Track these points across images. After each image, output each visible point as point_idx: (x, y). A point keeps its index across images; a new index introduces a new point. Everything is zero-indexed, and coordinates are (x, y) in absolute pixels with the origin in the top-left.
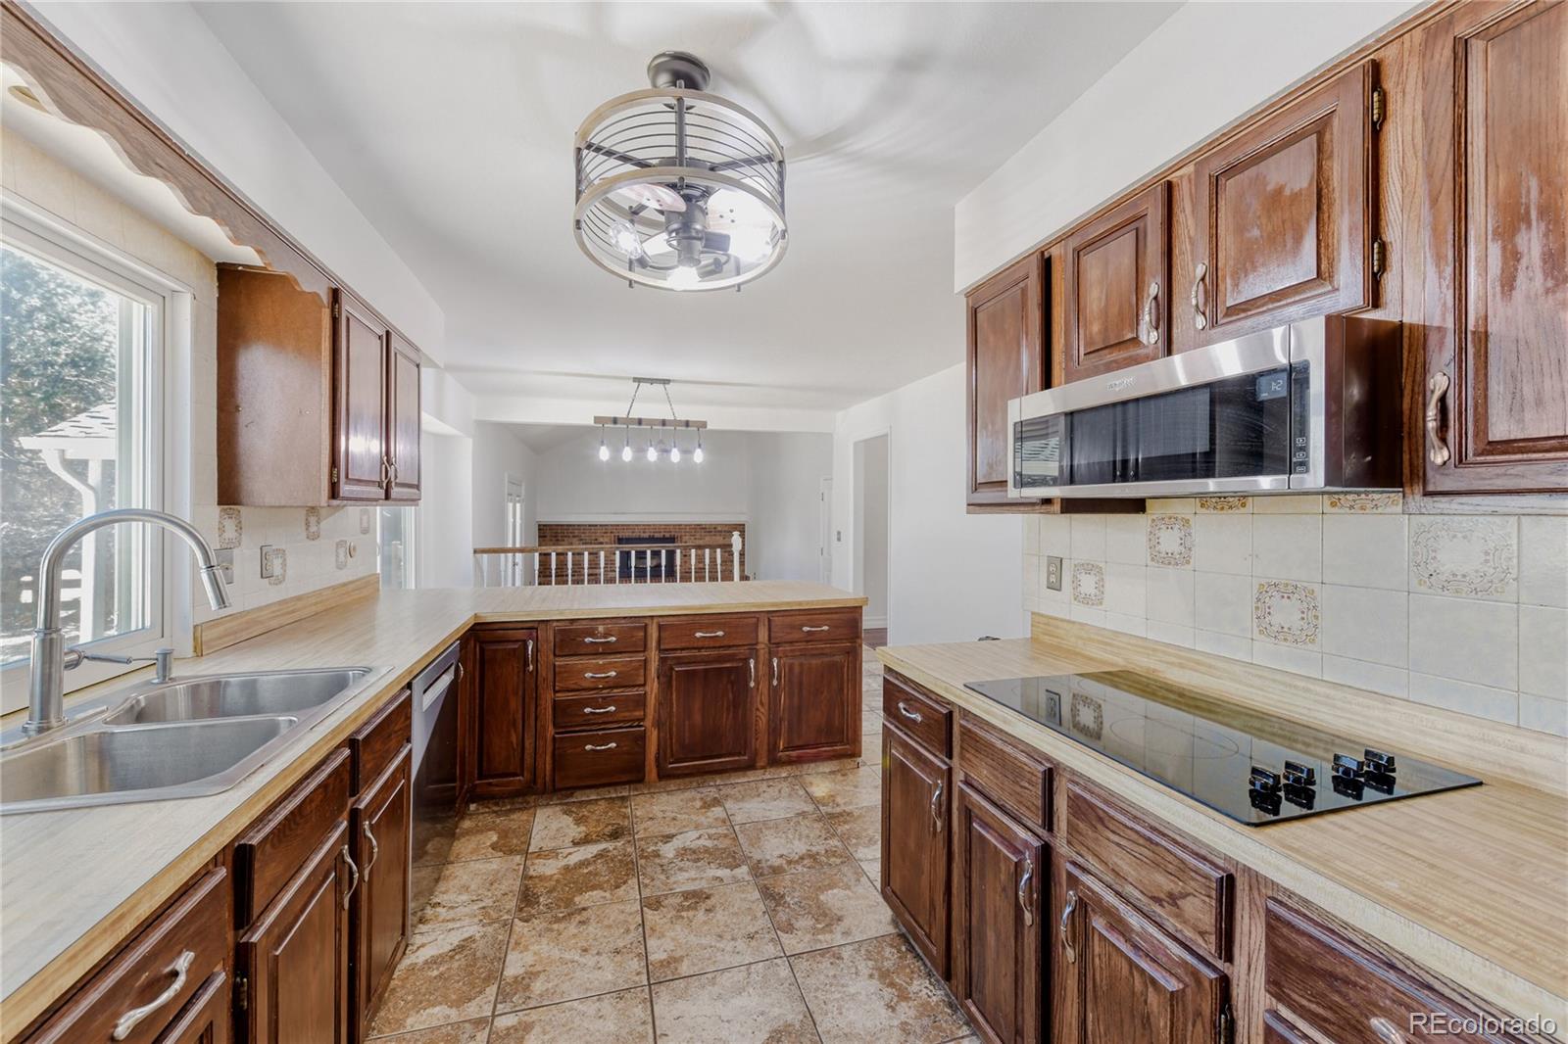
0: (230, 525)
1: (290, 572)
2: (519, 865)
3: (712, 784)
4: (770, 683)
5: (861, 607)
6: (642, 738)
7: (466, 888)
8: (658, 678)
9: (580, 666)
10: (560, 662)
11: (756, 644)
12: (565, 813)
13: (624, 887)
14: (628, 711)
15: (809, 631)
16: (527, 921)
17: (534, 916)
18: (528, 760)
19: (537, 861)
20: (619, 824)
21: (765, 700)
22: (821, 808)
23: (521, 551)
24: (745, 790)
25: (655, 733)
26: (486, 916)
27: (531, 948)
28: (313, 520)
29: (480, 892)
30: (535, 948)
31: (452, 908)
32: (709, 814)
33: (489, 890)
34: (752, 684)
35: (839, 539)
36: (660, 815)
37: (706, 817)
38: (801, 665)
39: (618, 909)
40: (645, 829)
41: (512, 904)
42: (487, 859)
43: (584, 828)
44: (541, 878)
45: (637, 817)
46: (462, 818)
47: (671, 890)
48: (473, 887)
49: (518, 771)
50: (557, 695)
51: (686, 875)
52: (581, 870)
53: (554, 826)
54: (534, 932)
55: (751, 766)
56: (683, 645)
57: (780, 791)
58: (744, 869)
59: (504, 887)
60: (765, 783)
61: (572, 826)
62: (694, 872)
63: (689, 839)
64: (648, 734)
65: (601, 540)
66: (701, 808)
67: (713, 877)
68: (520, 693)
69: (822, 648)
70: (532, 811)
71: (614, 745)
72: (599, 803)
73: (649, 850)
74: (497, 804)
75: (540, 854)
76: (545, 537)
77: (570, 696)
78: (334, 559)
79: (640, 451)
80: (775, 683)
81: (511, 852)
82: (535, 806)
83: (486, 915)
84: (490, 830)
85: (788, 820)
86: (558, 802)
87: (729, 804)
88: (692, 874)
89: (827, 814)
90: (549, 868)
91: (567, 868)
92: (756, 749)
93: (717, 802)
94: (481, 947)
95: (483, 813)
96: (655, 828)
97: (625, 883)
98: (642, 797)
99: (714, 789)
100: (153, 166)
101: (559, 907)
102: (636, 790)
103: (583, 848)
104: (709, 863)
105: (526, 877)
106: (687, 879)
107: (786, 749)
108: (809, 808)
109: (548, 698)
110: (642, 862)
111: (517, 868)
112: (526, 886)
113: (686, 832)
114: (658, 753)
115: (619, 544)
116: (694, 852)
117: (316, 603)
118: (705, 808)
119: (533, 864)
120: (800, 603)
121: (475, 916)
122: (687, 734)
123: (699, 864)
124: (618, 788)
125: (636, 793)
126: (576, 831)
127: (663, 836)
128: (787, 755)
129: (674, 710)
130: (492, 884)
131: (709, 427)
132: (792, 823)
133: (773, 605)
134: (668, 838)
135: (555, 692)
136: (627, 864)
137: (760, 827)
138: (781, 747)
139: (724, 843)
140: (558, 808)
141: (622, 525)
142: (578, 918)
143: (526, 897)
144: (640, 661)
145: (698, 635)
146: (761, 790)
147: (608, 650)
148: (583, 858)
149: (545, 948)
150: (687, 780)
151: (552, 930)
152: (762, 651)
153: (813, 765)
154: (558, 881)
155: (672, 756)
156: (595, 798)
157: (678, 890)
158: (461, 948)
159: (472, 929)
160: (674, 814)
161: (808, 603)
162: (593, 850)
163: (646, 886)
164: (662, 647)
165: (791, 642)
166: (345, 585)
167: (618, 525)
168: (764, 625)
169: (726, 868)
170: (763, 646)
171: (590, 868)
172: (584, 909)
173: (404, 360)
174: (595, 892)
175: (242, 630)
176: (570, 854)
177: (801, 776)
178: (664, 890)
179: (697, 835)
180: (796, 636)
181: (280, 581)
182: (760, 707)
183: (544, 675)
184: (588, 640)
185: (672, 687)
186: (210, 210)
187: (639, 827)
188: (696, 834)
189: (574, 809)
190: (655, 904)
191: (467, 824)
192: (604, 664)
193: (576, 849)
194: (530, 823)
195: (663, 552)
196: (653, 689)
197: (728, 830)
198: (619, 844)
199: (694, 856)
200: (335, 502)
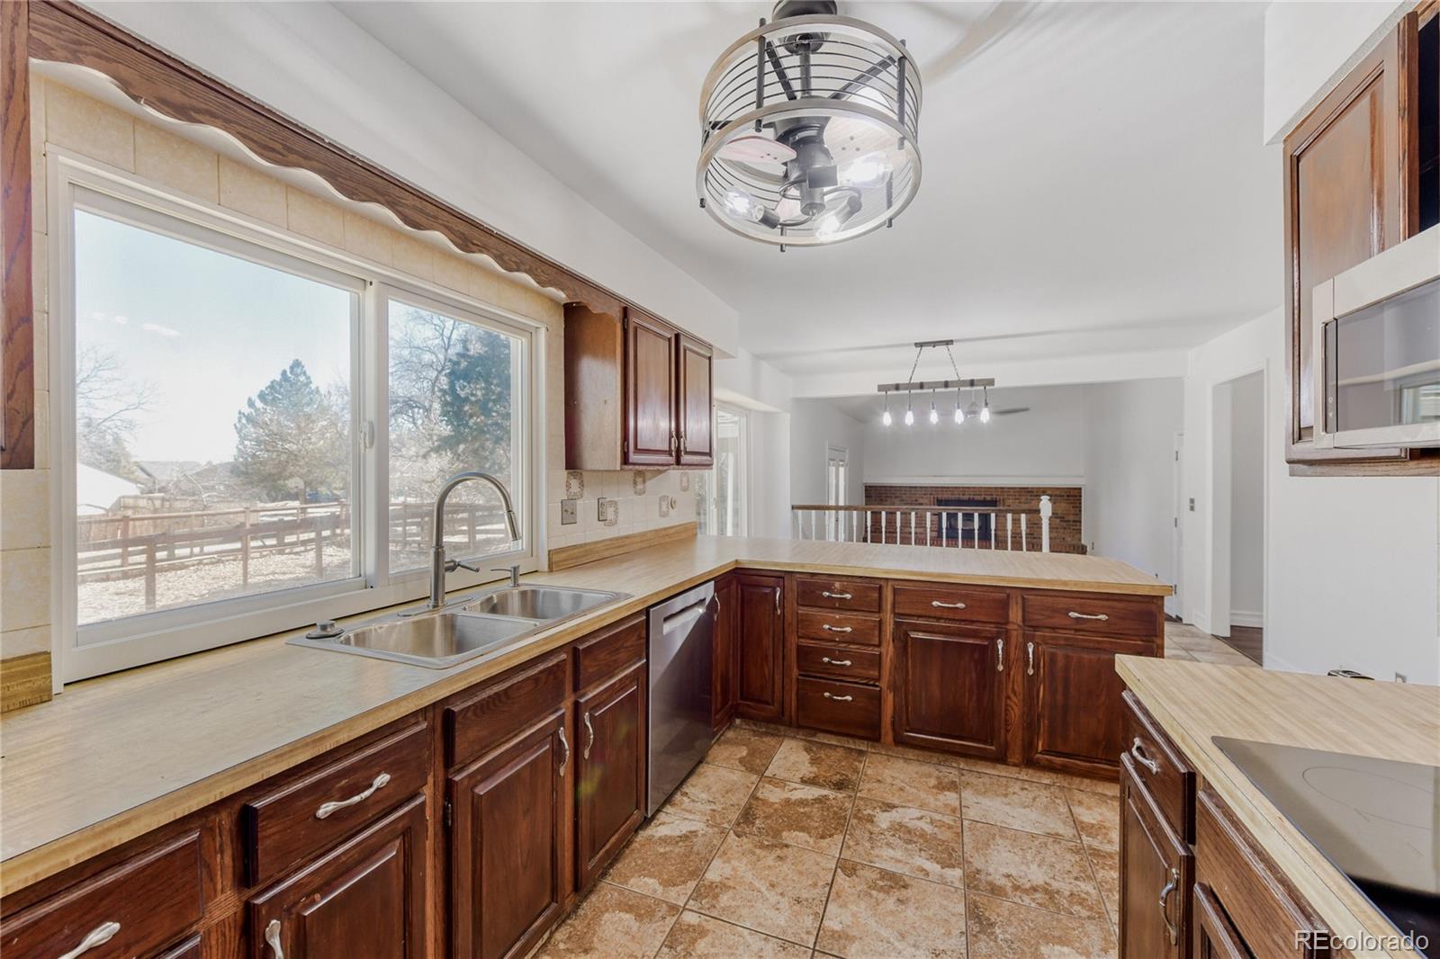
0: (574, 483)
1: (620, 518)
2: (753, 783)
3: (954, 765)
4: (1025, 671)
5: (1162, 597)
6: (878, 698)
7: (708, 788)
8: (893, 641)
9: (819, 617)
10: (803, 610)
11: (1007, 623)
12: (806, 750)
13: (828, 840)
14: (863, 668)
15: (1077, 618)
16: (739, 836)
17: (746, 833)
18: (778, 694)
19: (767, 785)
20: (847, 776)
21: (1019, 688)
22: (1084, 837)
23: (846, 508)
24: (992, 784)
25: (890, 697)
26: (713, 820)
27: (733, 862)
28: (639, 480)
29: (717, 795)
30: (735, 863)
31: (693, 801)
32: (940, 797)
33: (723, 797)
34: (1001, 668)
35: (1192, 508)
36: (889, 780)
37: (936, 800)
38: (1067, 657)
39: (815, 860)
40: (869, 790)
41: (734, 816)
42: (732, 770)
43: (815, 769)
44: (765, 802)
45: (866, 775)
46: (729, 728)
47: (871, 862)
48: (714, 789)
49: (770, 701)
50: (800, 640)
51: (891, 853)
52: (798, 809)
53: (792, 758)
54: (740, 849)
55: (1000, 758)
56: (919, 612)
57: (1034, 799)
58: (958, 872)
59: (734, 800)
60: (1019, 783)
61: (807, 764)
62: (900, 853)
63: (908, 816)
64: (884, 695)
65: (921, 501)
66: (933, 787)
67: (919, 867)
68: (771, 632)
69: (1098, 642)
70: (781, 739)
71: (849, 698)
72: (838, 750)
73: (865, 812)
74: (755, 725)
75: (773, 781)
76: (871, 497)
77: (811, 643)
78: (657, 509)
79: (946, 414)
80: (1031, 672)
81: (751, 770)
82: (785, 736)
83: (713, 817)
84: (744, 745)
85: (1033, 836)
86: (804, 738)
87: (967, 794)
88: (899, 854)
89: (1090, 847)
90: (774, 795)
91: (788, 801)
92: (1006, 743)
93: (953, 786)
94: (699, 843)
95: (745, 729)
96: (880, 792)
97: (831, 836)
98: (879, 757)
99: (955, 772)
100: (471, 246)
101: (768, 835)
102: (874, 747)
103: (808, 788)
104: (920, 850)
105: (754, 797)
106: (891, 857)
107: (1045, 752)
108: (1068, 832)
109: (793, 641)
110: (854, 821)
111: (750, 785)
112: (751, 804)
113: (909, 807)
114: (893, 717)
115: (938, 505)
116: (909, 832)
117: (641, 542)
118: (938, 788)
119: (763, 787)
120: (1065, 583)
121: (706, 815)
122: (923, 706)
123: (909, 847)
124: (857, 741)
125: (873, 751)
126: (807, 769)
127: (883, 803)
128: (1047, 760)
129: (910, 677)
130: (727, 793)
131: (997, 385)
132: (1037, 843)
133: (1029, 581)
134: (889, 807)
135: (799, 637)
136: (839, 818)
137: (993, 832)
138: (1040, 749)
139: (946, 835)
140: (801, 743)
141: (942, 487)
142: (779, 852)
143: (747, 814)
144: (875, 621)
145: (935, 603)
146: (1011, 790)
147: (843, 606)
148: (804, 797)
149: (742, 867)
150: (927, 753)
151: (754, 853)
152: (1014, 633)
153: (1087, 781)
154: (776, 810)
155: (908, 724)
156: (834, 743)
157: (877, 865)
158: (685, 837)
159: (698, 826)
160: (903, 784)
161: (1076, 583)
162: (815, 792)
163: (849, 847)
164: (897, 611)
165: (1053, 628)
166: (665, 529)
167: (937, 487)
168: (1017, 603)
169: (938, 863)
170: (1016, 627)
171: (807, 809)
172: (787, 846)
173: (692, 354)
174: (801, 834)
175: (583, 556)
176: (795, 789)
177: (1070, 789)
178: (864, 859)
179: (919, 815)
180: (1057, 621)
181: (613, 523)
182: (1012, 696)
183: (789, 621)
184: (826, 594)
185: (907, 653)
186: (515, 267)
187: (865, 786)
188: (918, 813)
189: (814, 749)
190: (848, 867)
191: (730, 734)
192: (840, 619)
193: (803, 786)
194: (774, 750)
195: (976, 515)
196: (888, 651)
197: (955, 821)
198: (840, 796)
199: (907, 836)
200: (626, 467)
